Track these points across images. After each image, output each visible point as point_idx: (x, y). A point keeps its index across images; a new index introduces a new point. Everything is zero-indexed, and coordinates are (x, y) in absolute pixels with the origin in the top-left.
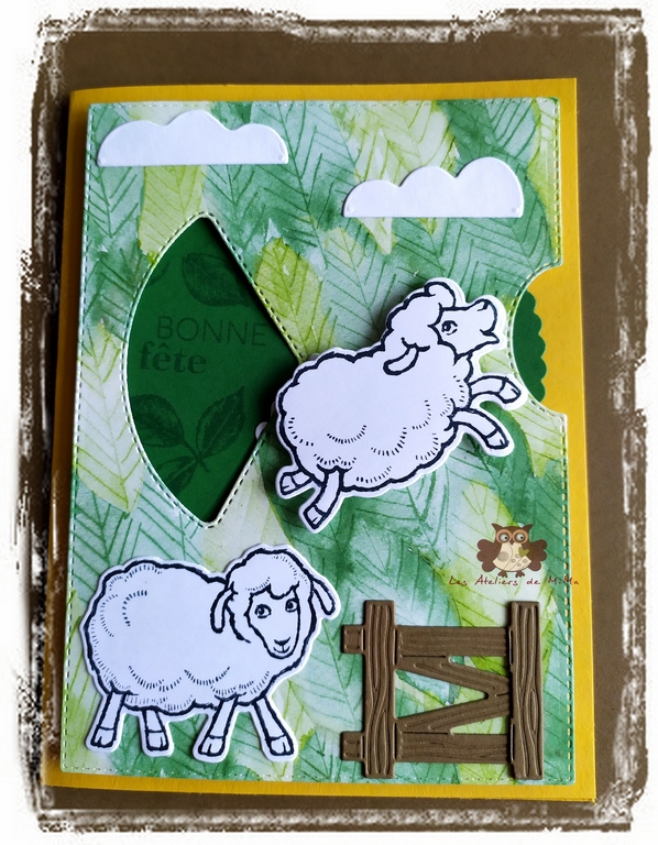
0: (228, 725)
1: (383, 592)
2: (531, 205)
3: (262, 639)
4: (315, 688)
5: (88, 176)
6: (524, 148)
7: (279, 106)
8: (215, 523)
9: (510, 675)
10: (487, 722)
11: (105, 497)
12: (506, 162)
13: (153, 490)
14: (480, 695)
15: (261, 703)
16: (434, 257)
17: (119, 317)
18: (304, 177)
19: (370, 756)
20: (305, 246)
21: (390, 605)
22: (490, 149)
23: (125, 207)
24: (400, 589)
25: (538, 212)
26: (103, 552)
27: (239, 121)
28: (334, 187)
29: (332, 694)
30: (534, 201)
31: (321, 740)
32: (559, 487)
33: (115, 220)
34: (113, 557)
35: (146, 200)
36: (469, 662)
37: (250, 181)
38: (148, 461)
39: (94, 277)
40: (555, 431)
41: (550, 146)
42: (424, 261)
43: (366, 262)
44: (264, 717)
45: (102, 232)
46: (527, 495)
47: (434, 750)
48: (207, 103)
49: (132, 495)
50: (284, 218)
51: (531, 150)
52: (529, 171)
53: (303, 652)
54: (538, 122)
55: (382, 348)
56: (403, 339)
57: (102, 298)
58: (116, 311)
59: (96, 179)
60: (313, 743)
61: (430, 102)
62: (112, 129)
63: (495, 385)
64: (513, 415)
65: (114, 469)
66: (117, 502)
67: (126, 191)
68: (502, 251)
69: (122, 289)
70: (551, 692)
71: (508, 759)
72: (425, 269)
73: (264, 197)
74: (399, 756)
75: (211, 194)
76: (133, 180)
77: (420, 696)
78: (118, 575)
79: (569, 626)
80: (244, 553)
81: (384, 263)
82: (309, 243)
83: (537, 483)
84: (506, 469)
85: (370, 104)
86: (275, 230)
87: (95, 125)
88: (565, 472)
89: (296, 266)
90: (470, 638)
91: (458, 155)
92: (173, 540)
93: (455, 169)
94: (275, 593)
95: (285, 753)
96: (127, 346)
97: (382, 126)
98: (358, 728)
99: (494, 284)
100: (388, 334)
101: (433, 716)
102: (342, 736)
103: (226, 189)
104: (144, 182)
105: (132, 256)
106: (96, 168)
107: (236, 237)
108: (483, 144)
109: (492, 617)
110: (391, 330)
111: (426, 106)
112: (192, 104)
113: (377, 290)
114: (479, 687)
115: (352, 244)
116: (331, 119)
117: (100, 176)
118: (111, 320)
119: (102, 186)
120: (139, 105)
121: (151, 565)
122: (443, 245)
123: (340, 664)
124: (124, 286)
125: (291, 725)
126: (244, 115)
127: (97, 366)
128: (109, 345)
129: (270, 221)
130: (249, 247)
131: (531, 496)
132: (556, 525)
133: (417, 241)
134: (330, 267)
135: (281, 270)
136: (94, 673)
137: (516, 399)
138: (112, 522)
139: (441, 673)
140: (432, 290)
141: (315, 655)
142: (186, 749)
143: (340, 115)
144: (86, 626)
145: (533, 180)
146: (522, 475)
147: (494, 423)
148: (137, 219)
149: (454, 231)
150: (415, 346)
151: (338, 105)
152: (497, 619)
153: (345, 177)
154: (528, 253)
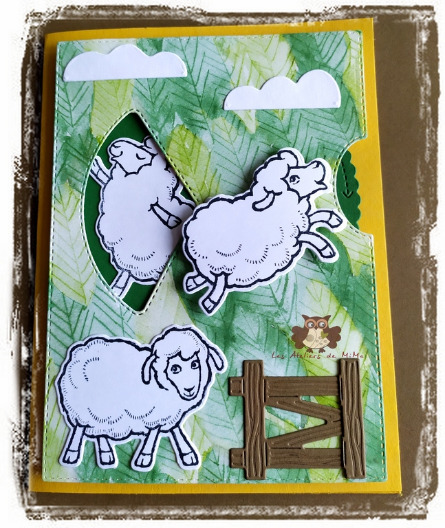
0: (154, 446)
1: (255, 355)
2: (346, 100)
3: (176, 387)
4: (212, 419)
5: (57, 88)
6: (340, 63)
7: (180, 40)
8: (144, 311)
9: (341, 408)
10: (327, 440)
11: (71, 296)
12: (329, 72)
13: (103, 291)
14: (322, 422)
15: (176, 431)
16: (283, 135)
17: (78, 178)
18: (198, 85)
19: (249, 465)
20: (199, 129)
21: (260, 363)
22: (318, 64)
23: (82, 107)
24: (267, 352)
25: (350, 104)
26: (69, 333)
27: (155, 51)
28: (218, 91)
29: (223, 423)
30: (347, 97)
31: (217, 455)
32: (370, 282)
33: (75, 115)
34: (77, 336)
35: (95, 102)
36: (314, 400)
37: (162, 88)
38: (99, 272)
39: (62, 152)
40: (366, 245)
41: (357, 62)
42: (277, 137)
43: (239, 139)
44: (178, 440)
45: (67, 124)
46: (349, 288)
47: (292, 459)
48: (133, 39)
49: (88, 294)
50: (185, 112)
51: (345, 64)
52: (343, 77)
53: (203, 396)
54: (348, 46)
55: (251, 194)
56: (264, 188)
57: (67, 166)
58: (76, 174)
59: (63, 90)
60: (211, 456)
61: (278, 35)
62: (72, 58)
63: (326, 216)
64: (338, 235)
65: (77, 277)
66: (78, 300)
67: (82, 97)
68: (328, 130)
69: (80, 160)
70: (369, 419)
71: (342, 465)
72: (278, 143)
73: (172, 99)
74: (269, 464)
75: (137, 97)
76: (87, 90)
77: (282, 423)
78: (80, 348)
79: (380, 374)
80: (163, 331)
81: (251, 139)
82: (202, 128)
83: (355, 280)
84: (334, 271)
85: (239, 37)
86: (180, 119)
87: (61, 55)
88: (373, 272)
89: (194, 143)
90: (314, 384)
91: (297, 69)
92: (116, 323)
93: (296, 78)
94: (184, 357)
95: (193, 464)
96: (84, 197)
97: (248, 51)
98: (241, 446)
99: (323, 151)
100: (254, 184)
101: (291, 436)
102: (230, 451)
103: (147, 94)
104: (94, 91)
105: (87, 139)
106: (62, 83)
107: (154, 124)
108: (313, 61)
109: (328, 370)
110: (256, 182)
111: (276, 38)
112: (124, 40)
113: (247, 158)
114: (320, 416)
115: (230, 127)
116: (214, 48)
117: (65, 88)
118: (73, 180)
119: (67, 94)
120: (90, 42)
121: (101, 340)
122: (289, 127)
123: (228, 403)
124: (81, 158)
125: (196, 445)
126: (158, 46)
127: (65, 210)
128: (72, 196)
129: (176, 114)
130: (163, 131)
131: (351, 289)
132: (368, 307)
133: (272, 125)
134: (216, 143)
135: (184, 145)
136: (64, 413)
137: (339, 225)
138: (76, 312)
139: (296, 407)
140: (282, 155)
141: (211, 397)
142: (126, 463)
143: (220, 45)
144: (59, 382)
145: (346, 84)
146: (345, 275)
147: (326, 241)
148: (89, 115)
149: (296, 117)
150: (272, 192)
151: (218, 39)
152: (332, 370)
153: (224, 84)
154: (345, 130)
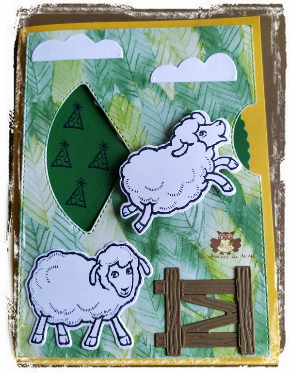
0: (99, 331)
1: (174, 263)
2: (241, 75)
3: (115, 288)
4: (141, 312)
5: (27, 66)
6: (236, 48)
7: (118, 31)
8: (91, 231)
9: (237, 303)
10: (227, 327)
11: (37, 220)
12: (228, 55)
13: (60, 216)
14: (223, 313)
15: (115, 320)
16: (194, 101)
17: (43, 133)
18: (131, 64)
19: (169, 345)
20: (132, 97)
21: (177, 270)
22: (220, 49)
23: (45, 81)
24: (182, 262)
25: (244, 79)
26: (36, 247)
27: (99, 38)
28: (146, 69)
29: (150, 314)
30: (242, 73)
31: (145, 337)
32: (259, 210)
33: (40, 87)
34: (41, 250)
35: (55, 77)
36: (217, 297)
37: (105, 67)
38: (58, 202)
39: (30, 114)
40: (256, 183)
41: (249, 47)
42: (190, 103)
43: (162, 104)
44: (116, 327)
45: (34, 93)
46: (243, 214)
47: (201, 341)
48: (83, 30)
49: (50, 219)
50: (122, 84)
51: (240, 49)
52: (239, 59)
53: (135, 294)
54: (242, 36)
55: (171, 144)
56: (181, 140)
57: (34, 124)
58: (41, 130)
59: (31, 68)
60: (141, 339)
61: (191, 28)
62: (38, 44)
63: (226, 161)
64: (235, 176)
65: (41, 206)
66: (43, 223)
67: (45, 73)
68: (227, 97)
69: (44, 120)
70: (258, 311)
71: (238, 345)
72: (190, 107)
73: (112, 74)
74: (184, 344)
75: (86, 73)
76: (49, 67)
77: (193, 314)
78: (44, 258)
79: (266, 278)
80: (105, 246)
81: (171, 104)
82: (134, 96)
83: (248, 209)
84: (232, 202)
85: (162, 29)
86: (118, 89)
87: (30, 42)
88: (261, 203)
89: (128, 107)
90: (217, 285)
91: (205, 52)
92: (70, 240)
93: (204, 59)
94: (121, 265)
95: (127, 344)
96: (47, 147)
97: (168, 39)
98: (163, 331)
99: (224, 113)
100: (173, 137)
101: (200, 324)
102: (155, 335)
103: (94, 70)
104: (54, 68)
105: (49, 104)
106: (31, 63)
107: (99, 93)
108: (217, 47)
109: (228, 275)
110: (175, 136)
111: (189, 30)
112: (77, 31)
113: (167, 118)
114: (222, 309)
115: (155, 95)
116: (143, 37)
117: (33, 66)
118: (39, 135)
119: (34, 71)
120: (52, 32)
121: (60, 253)
122: (199, 95)
123: (153, 299)
124: (45, 118)
125: (130, 331)
126: (101, 35)
127: (32, 156)
128: (38, 146)
129: (115, 85)
130: (105, 98)
131: (245, 215)
132: (258, 229)
133: (186, 93)
134: (144, 107)
135: (121, 109)
136: (32, 307)
137: (236, 168)
138: (40, 232)
139: (203, 302)
140: (194, 116)
141: (141, 295)
142: (78, 343)
143: (148, 35)
144: (28, 284)
145: (241, 63)
146: (240, 204)
147: (226, 180)
148: (51, 86)
149: (204, 88)
150: (186, 143)
151: (146, 30)
152: (230, 275)
153: (151, 64)
154: (240, 98)
